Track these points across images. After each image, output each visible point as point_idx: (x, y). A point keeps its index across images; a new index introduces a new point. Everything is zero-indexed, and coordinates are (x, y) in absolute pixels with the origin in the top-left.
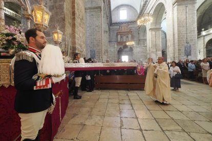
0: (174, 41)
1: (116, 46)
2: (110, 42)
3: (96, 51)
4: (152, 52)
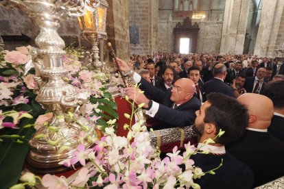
0: (274, 19)
1: (170, 19)
2: (159, 9)
3: (140, 29)
4: (230, 34)
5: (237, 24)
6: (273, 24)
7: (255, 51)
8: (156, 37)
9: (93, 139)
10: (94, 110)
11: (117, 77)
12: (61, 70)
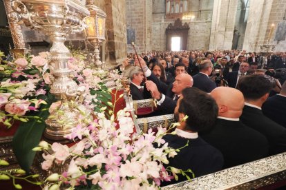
0: (262, 16)
1: (163, 21)
2: (153, 13)
3: (136, 31)
4: (219, 31)
5: (226, 22)
6: (261, 20)
7: (244, 46)
8: (150, 38)
9: (89, 121)
10: (93, 100)
11: (115, 73)
12: (66, 70)
